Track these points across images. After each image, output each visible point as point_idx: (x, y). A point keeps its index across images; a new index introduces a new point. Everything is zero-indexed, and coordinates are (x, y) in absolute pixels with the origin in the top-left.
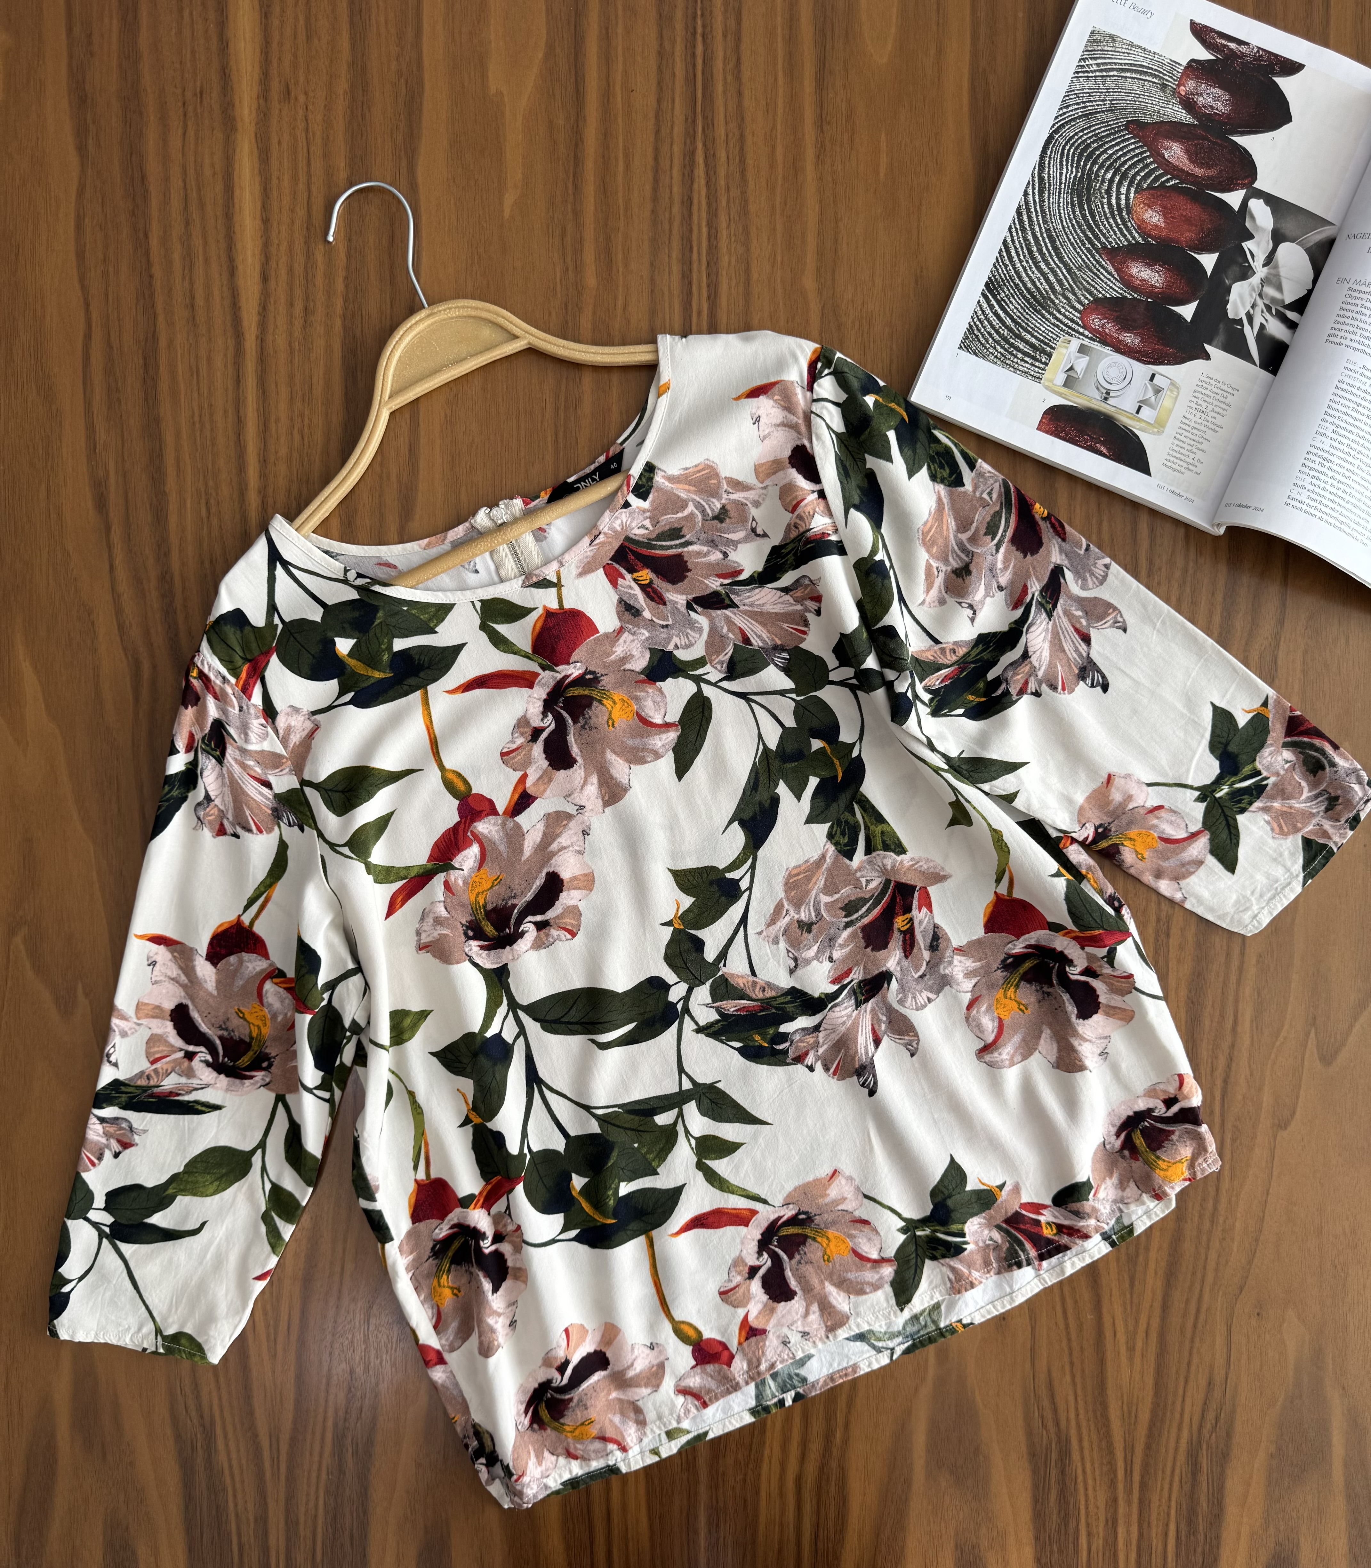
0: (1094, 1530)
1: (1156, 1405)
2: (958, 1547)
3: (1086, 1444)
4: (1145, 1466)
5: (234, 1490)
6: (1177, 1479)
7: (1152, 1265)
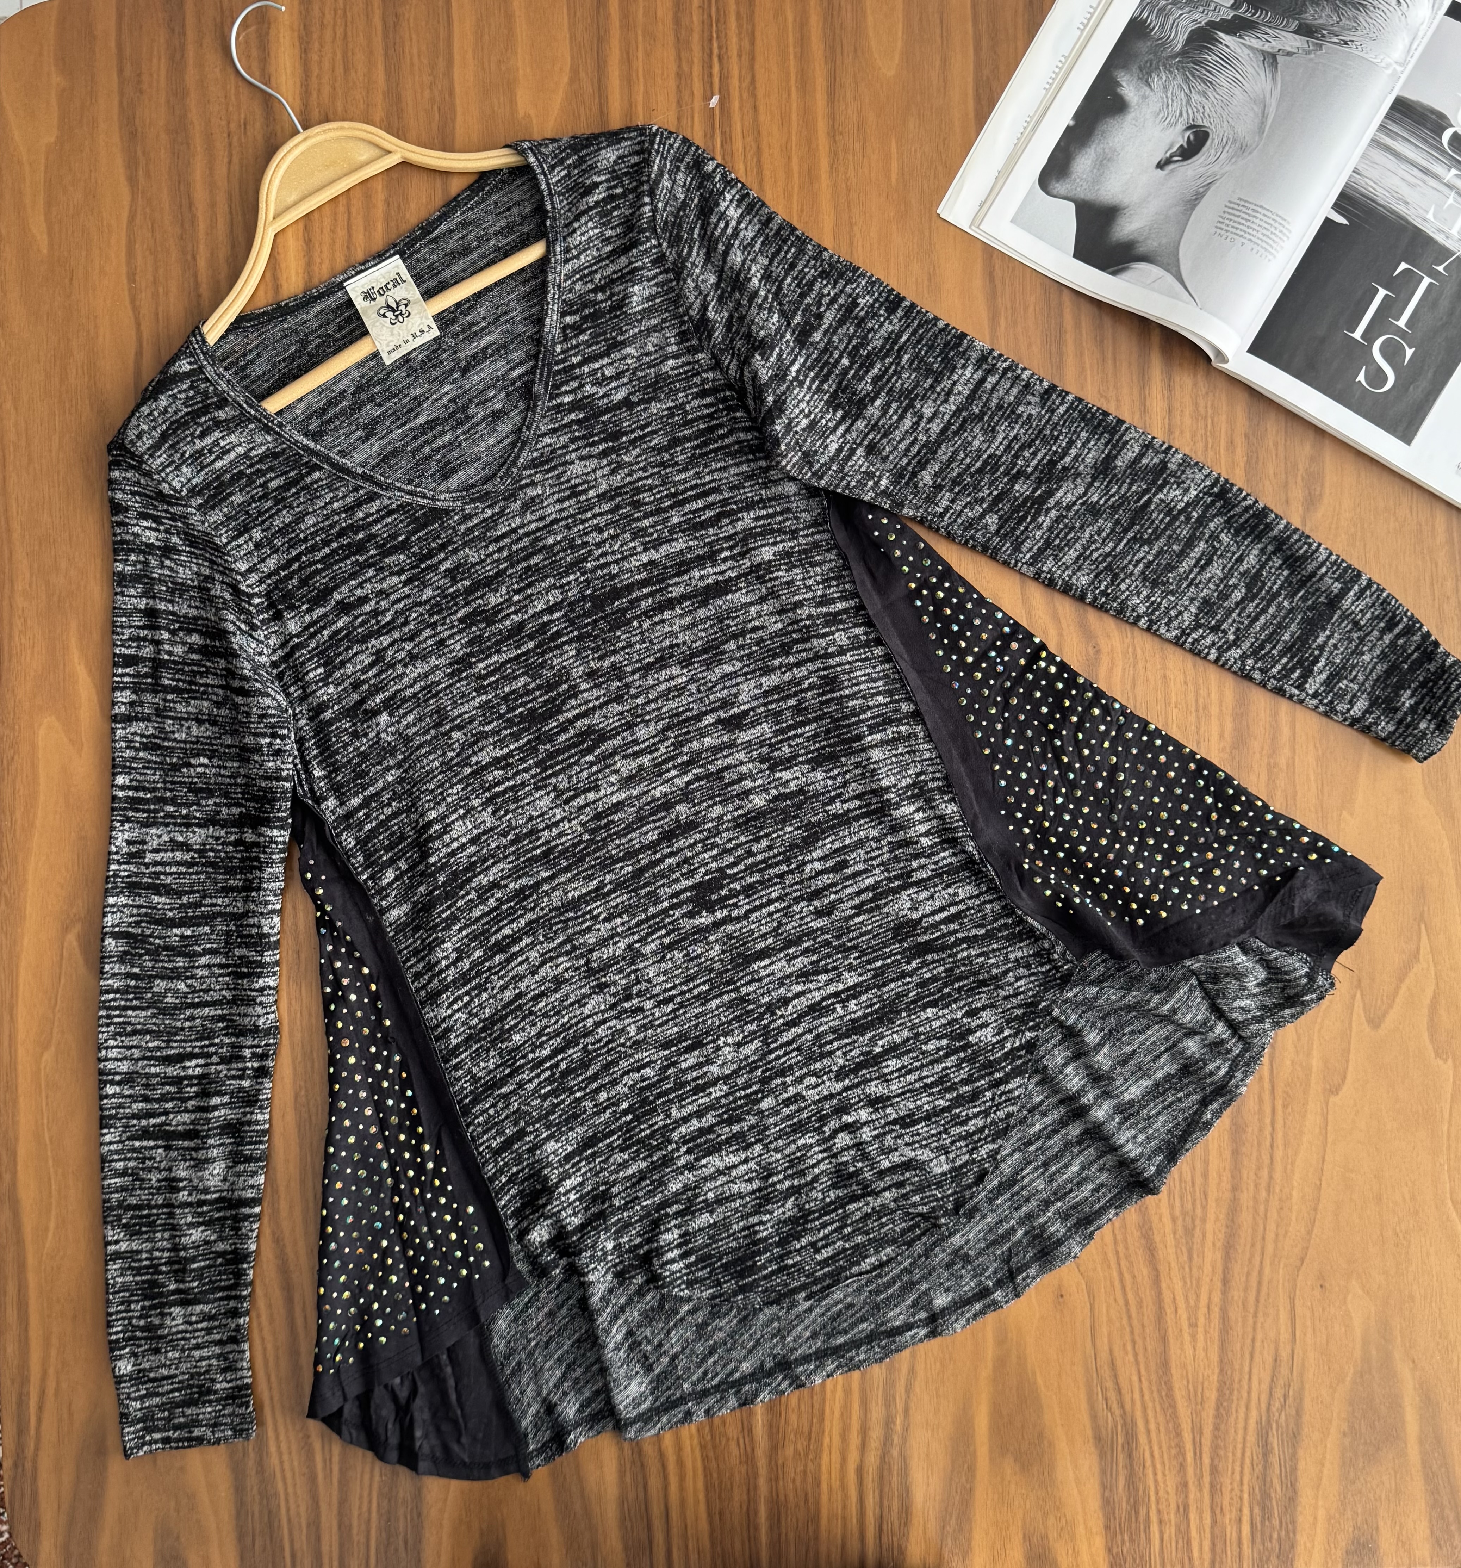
0: (1165, 1517)
1: (1222, 1384)
2: (1027, 1538)
3: (1152, 1426)
4: (1215, 1448)
5: (287, 1494)
6: (1248, 1461)
7: (1210, 1237)
